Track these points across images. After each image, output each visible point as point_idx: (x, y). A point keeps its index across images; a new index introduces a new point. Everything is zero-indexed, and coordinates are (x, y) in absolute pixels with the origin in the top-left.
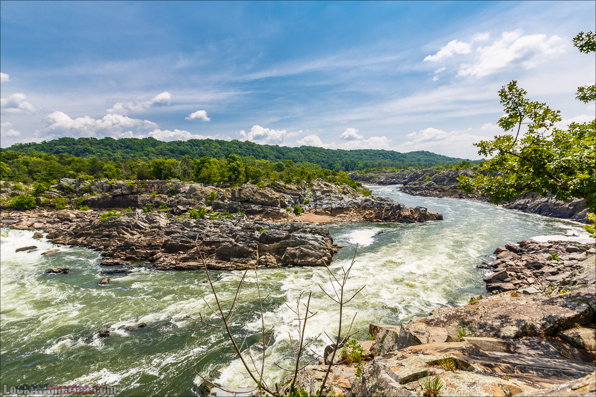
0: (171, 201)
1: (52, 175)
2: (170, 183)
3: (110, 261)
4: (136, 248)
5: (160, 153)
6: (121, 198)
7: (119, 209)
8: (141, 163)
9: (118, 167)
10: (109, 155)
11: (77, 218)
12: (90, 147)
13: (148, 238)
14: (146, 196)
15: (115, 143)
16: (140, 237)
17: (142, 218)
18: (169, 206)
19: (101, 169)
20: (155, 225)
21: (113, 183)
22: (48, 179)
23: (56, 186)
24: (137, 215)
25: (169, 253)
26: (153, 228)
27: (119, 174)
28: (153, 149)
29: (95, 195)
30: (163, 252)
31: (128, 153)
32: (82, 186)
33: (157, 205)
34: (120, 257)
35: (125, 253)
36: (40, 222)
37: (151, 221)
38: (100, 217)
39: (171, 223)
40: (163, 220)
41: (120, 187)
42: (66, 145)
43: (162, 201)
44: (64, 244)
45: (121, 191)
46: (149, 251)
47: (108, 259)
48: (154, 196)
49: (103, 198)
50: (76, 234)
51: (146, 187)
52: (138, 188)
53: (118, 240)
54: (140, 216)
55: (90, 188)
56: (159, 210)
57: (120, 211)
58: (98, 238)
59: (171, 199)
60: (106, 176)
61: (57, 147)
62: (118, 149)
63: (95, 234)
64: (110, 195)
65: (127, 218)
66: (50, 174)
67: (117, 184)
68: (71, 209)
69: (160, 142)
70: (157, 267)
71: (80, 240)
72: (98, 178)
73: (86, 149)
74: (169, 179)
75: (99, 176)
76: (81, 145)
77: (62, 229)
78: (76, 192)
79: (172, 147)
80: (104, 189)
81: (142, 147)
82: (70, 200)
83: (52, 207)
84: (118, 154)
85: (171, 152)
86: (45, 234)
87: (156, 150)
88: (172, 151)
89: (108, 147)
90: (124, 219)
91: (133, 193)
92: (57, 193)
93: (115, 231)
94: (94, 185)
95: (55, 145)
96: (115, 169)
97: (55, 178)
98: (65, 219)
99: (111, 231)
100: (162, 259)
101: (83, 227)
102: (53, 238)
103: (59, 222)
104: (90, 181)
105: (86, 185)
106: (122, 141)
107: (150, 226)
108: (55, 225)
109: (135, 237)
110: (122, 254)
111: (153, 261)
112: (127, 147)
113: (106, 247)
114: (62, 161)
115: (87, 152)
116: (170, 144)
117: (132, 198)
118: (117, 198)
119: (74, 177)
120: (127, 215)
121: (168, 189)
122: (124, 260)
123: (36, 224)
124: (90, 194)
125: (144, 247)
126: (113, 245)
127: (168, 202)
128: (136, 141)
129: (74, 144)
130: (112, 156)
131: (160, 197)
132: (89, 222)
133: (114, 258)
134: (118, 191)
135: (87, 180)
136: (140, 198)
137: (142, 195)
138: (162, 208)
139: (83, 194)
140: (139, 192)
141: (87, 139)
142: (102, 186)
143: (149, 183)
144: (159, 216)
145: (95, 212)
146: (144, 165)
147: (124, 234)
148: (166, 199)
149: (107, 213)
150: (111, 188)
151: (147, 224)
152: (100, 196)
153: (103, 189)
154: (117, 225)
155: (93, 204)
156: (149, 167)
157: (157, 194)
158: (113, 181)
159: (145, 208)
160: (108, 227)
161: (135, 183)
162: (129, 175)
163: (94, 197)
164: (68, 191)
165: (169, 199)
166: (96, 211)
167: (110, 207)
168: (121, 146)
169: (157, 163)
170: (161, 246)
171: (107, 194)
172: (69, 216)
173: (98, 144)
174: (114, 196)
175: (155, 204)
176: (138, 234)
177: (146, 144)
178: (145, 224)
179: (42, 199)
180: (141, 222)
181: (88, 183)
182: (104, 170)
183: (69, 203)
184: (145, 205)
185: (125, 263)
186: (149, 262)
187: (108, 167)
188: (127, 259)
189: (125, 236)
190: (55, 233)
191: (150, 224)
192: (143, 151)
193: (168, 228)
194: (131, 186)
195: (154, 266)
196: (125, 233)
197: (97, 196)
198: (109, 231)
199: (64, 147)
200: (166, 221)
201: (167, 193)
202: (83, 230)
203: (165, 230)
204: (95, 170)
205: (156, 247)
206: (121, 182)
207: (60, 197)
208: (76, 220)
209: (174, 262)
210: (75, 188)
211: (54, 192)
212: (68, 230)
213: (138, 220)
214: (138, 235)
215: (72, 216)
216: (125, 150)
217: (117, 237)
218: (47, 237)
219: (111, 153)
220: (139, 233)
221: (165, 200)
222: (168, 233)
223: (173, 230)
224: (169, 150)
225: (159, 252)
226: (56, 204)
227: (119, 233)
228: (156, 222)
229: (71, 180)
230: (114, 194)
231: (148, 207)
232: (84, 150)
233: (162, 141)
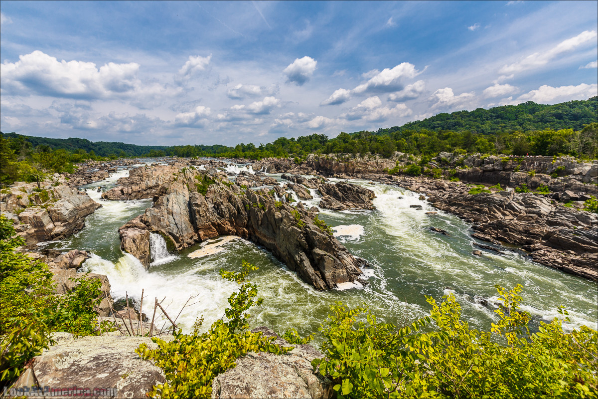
0: (555, 183)
1: (433, 148)
2: (558, 161)
3: (482, 235)
4: (510, 230)
5: (539, 120)
6: (491, 174)
7: (488, 184)
8: (519, 135)
9: (491, 141)
10: (477, 127)
11: (450, 188)
12: (461, 121)
13: (523, 223)
14: (521, 174)
15: (486, 113)
16: (513, 220)
17: (518, 200)
18: (551, 189)
19: (474, 143)
20: (534, 209)
21: (486, 158)
22: (429, 152)
23: (436, 158)
24: (512, 195)
25: (553, 248)
26: (530, 212)
27: (491, 148)
28: (530, 116)
29: (465, 168)
30: (543, 244)
31: (498, 123)
32: (456, 159)
33: (534, 186)
34: (491, 235)
35: (496, 232)
36: (423, 187)
37: (528, 205)
38: (469, 190)
39: (558, 212)
40: (545, 207)
41: (492, 162)
42: (442, 120)
43: (542, 182)
44: (440, 209)
45: (493, 166)
46: (524, 238)
47: (479, 233)
48: (531, 175)
49: (473, 172)
50: (450, 202)
51: (523, 164)
52: (513, 164)
53: (488, 217)
54: (516, 197)
55: (462, 161)
56: (537, 192)
57: (488, 186)
58: (468, 210)
59: (556, 180)
60: (479, 150)
61: (434, 122)
62: (487, 120)
63: (466, 206)
64: (481, 169)
65: (501, 196)
66: (432, 148)
67: (489, 159)
68: (445, 179)
69: (542, 106)
70: (534, 259)
71: (453, 208)
72: (470, 151)
73: (457, 122)
74: (558, 155)
75: (472, 150)
76: (453, 119)
77: (438, 195)
78: (450, 165)
79: (560, 111)
80: (476, 163)
81: (516, 115)
82: (445, 171)
83: (431, 176)
84: (487, 126)
85: (557, 118)
86: (427, 198)
87: (535, 117)
88: (559, 116)
89: (478, 118)
90: (498, 197)
91: (505, 170)
92: (436, 164)
93: (486, 207)
94: (466, 159)
95: (433, 121)
96: (488, 143)
97: (435, 151)
98: (440, 188)
99: (482, 206)
100: (542, 252)
101: (456, 198)
102: (433, 202)
103: (436, 189)
104: (464, 154)
105: (460, 158)
106: (494, 110)
107: (526, 209)
108: (433, 192)
109: (507, 218)
110: (493, 232)
111: (529, 250)
112: (498, 117)
113: (476, 220)
114: (441, 136)
115: (457, 125)
116: (557, 107)
117: (504, 175)
118: (487, 174)
119: (450, 151)
120: (501, 193)
121: (554, 168)
122: (495, 238)
123: (421, 188)
124: (462, 167)
125: (520, 232)
126: (482, 220)
127: (552, 184)
128: (510, 108)
129: (448, 119)
130: (480, 128)
131: (541, 176)
132: (460, 193)
133: (485, 233)
134: (490, 166)
135: (460, 154)
136: (513, 176)
137: (517, 173)
138: (541, 191)
139: (455, 167)
140: (513, 169)
141: (459, 113)
142: (474, 160)
143: (528, 159)
144: (541, 201)
145: (465, 185)
146: (522, 138)
147: (495, 212)
148: (549, 180)
149: (475, 187)
150: (482, 163)
151: (522, 207)
152: (470, 170)
153: (474, 163)
154: (489, 202)
155: (464, 177)
156: (529, 140)
157: (536, 173)
158: (486, 155)
159: (518, 188)
160: (479, 202)
161: (509, 159)
162: (502, 149)
163: (465, 170)
164: (444, 163)
165: (551, 181)
166: (465, 183)
167: (478, 181)
168: (491, 116)
169: (542, 136)
170: (541, 236)
171: (478, 168)
172: (444, 185)
173: (468, 116)
174: (484, 171)
175: (531, 184)
176: (510, 215)
177: (522, 111)
178: (520, 207)
179: (426, 169)
180: (516, 204)
181: (461, 156)
182: (477, 144)
183: (443, 174)
184: (518, 184)
185: (496, 242)
186: (523, 250)
187: (481, 141)
188: (498, 239)
189: (496, 215)
190: (434, 198)
191: (526, 207)
192: (516, 119)
193: (551, 217)
194: (505, 162)
195: (531, 256)
196: (497, 211)
197: (467, 170)
198: (481, 206)
199: (440, 122)
200: (550, 208)
201: (551, 173)
202: (456, 200)
203: (547, 219)
204: (468, 144)
205: (536, 236)
206: (494, 157)
207: (437, 168)
208: (448, 190)
209: (560, 261)
210: (450, 161)
211: (434, 163)
212: (443, 197)
213: (513, 200)
214: (511, 217)
215: (446, 185)
216: (495, 120)
217: (488, 214)
218: (428, 200)
219: (480, 125)
220: (512, 214)
221: (547, 181)
222: (551, 224)
223: (559, 220)
224: (554, 115)
225: (537, 243)
226: (434, 174)
227: (490, 210)
228: (535, 207)
229: (448, 154)
230: (485, 169)
231: (521, 187)
232: (455, 123)
233: (545, 104)
